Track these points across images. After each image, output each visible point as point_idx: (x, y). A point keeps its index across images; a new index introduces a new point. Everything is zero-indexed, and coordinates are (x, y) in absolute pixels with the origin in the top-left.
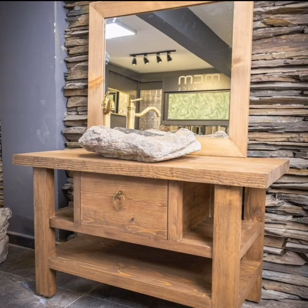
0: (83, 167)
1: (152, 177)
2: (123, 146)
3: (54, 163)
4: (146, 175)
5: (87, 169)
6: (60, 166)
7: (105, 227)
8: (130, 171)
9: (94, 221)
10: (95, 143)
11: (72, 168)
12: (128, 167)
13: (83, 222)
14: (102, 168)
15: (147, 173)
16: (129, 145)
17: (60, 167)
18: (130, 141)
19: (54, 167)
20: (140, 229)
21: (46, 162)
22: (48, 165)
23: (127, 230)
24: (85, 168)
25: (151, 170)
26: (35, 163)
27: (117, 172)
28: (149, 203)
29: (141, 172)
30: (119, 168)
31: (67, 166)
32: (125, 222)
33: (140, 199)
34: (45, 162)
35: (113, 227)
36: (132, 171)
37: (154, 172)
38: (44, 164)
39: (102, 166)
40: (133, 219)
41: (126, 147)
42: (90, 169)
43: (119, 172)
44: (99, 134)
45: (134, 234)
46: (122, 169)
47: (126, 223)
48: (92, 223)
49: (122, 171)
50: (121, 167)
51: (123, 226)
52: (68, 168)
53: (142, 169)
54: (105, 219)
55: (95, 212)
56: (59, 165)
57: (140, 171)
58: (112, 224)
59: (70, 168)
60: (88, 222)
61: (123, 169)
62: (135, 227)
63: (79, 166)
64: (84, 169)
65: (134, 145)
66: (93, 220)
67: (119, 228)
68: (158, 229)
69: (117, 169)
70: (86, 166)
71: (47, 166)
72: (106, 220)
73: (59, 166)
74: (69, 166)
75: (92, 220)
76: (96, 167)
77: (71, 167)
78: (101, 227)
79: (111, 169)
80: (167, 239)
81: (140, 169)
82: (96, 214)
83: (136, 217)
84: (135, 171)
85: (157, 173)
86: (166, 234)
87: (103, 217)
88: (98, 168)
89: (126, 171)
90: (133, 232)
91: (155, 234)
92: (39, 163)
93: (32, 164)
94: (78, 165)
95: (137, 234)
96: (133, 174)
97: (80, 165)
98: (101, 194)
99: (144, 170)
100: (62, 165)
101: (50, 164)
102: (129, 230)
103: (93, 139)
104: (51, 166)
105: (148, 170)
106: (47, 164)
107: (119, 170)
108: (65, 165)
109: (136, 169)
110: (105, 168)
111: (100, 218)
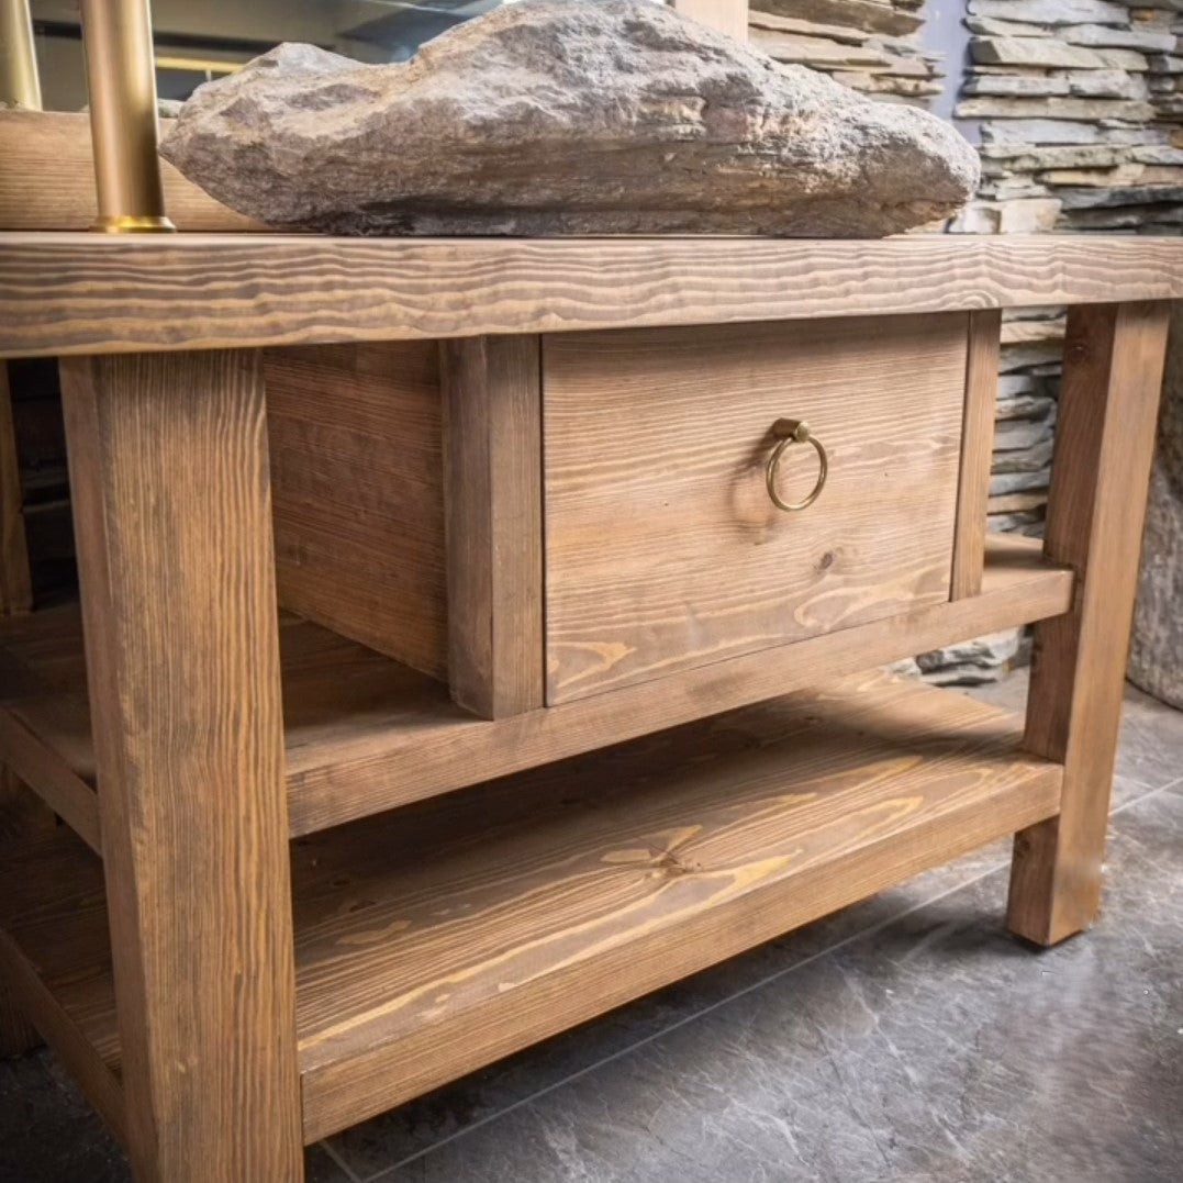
0: (652, 293)
1: (985, 306)
2: (834, 140)
3: (422, 290)
4: (961, 299)
5: (680, 303)
6: (478, 310)
7: (695, 659)
8: (901, 287)
9: (633, 649)
10: (687, 121)
11: (576, 314)
13: (561, 685)
14: (766, 288)
15: (970, 282)
16: (858, 134)
17: (475, 320)
19: (417, 323)
20: (855, 598)
21: (345, 286)
22: (363, 313)
23: (803, 626)
24: (668, 297)
25: (984, 268)
26: (208, 312)
27: (842, 301)
28: (897, 450)
29: (945, 286)
30: (853, 278)
31: (531, 306)
32: (790, 591)
34: (328, 287)
35: (733, 643)
36: (910, 286)
37: (992, 277)
38: (324, 313)
40: (827, 560)
41: (843, 147)
42: (697, 301)
43: (851, 299)
44: (718, 52)
45: (831, 632)
46: (866, 276)
47: (800, 588)
48: (614, 669)
49: (868, 289)
50: (863, 264)
51: (783, 612)
53: (951, 267)
54: (694, 612)
55: (639, 591)
56: (466, 305)
57: (941, 281)
58: (733, 626)
59: (559, 311)
60: (594, 669)
61: (871, 280)
62: (833, 598)
63: (626, 290)
64: (661, 307)
65: (891, 136)
66: (628, 644)
67: (764, 637)
68: (922, 564)
69: (842, 279)
70: (675, 288)
71: (356, 323)
72: (700, 616)
73: (464, 313)
74: (549, 301)
75: (620, 651)
76: (735, 282)
77: (564, 302)
79: (815, 283)
80: (950, 600)
81: (945, 269)
82: (647, 601)
83: (840, 542)
84: (922, 284)
85: (1003, 282)
86: (946, 579)
87: (687, 603)
88: (744, 288)
89: (887, 290)
90: (827, 627)
91: (910, 596)
92: (263, 309)
93: (178, 323)
94: (615, 283)
95: (843, 627)
96: (915, 300)
97: (632, 282)
98: (676, 466)
99: (957, 271)
100: (495, 297)
101: (380, 301)
102: (810, 622)
103: (675, 92)
104: (390, 319)
105: (972, 270)
106: (352, 304)
107: (853, 284)
108: (520, 295)
109: (929, 267)
110: (783, 287)
111: (670, 614)
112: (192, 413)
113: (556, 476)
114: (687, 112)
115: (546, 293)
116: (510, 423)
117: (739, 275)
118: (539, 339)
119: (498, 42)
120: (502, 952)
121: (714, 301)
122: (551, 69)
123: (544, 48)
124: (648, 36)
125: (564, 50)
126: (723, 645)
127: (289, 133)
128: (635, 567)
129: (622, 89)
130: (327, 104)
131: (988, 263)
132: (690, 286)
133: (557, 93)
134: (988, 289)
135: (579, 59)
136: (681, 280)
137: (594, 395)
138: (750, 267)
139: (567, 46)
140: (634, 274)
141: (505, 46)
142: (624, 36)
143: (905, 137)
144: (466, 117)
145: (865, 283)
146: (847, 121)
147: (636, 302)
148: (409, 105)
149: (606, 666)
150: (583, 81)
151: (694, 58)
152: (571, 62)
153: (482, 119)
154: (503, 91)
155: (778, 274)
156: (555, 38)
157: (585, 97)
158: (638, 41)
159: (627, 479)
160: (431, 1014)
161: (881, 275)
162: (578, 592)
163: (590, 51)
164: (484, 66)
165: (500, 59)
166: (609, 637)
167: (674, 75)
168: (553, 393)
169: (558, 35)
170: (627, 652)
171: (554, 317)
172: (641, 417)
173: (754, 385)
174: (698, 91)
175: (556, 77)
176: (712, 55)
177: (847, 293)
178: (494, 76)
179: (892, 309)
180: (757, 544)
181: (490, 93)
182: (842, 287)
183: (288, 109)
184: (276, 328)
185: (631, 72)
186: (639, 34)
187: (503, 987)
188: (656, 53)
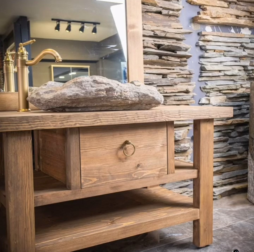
0: (96, 121)
1: (165, 121)
2: (132, 95)
3: (55, 121)
4: (159, 120)
5: (101, 122)
6: (65, 124)
7: (111, 182)
8: (146, 118)
9: (98, 180)
10: (103, 94)
11: (82, 124)
12: (144, 115)
13: (84, 185)
14: (118, 119)
15: (161, 117)
16: (137, 94)
17: (64, 126)
18: (137, 90)
19: (55, 126)
20: (145, 173)
21: (43, 121)
23: (134, 177)
24: (99, 121)
25: (164, 115)
26: (22, 125)
27: (133, 121)
28: (152, 146)
29: (156, 118)
31: (74, 123)
32: (131, 171)
33: (145, 144)
34: (40, 121)
35: (119, 179)
36: (148, 118)
37: (166, 116)
38: (39, 125)
39: (117, 117)
40: (138, 165)
41: (134, 96)
42: (105, 122)
43: (135, 121)
44: (108, 84)
45: (141, 179)
46: (138, 117)
47: (133, 170)
48: (95, 183)
49: (139, 119)
50: (137, 115)
51: (130, 175)
52: (76, 124)
53: (156, 115)
54: (110, 174)
55: (99, 169)
56: (62, 123)
57: (154, 117)
58: (119, 177)
59: (79, 124)
60: (91, 182)
61: (139, 117)
62: (141, 172)
63: (91, 120)
64: (98, 123)
65: (144, 94)
66: (97, 178)
67: (125, 179)
68: (160, 167)
69: (133, 117)
70: (100, 120)
71: (44, 126)
72: (112, 174)
73: (62, 124)
74: (77, 122)
75: (95, 180)
76: (111, 118)
77: (80, 122)
78: (106, 183)
79: (128, 118)
80: (168, 174)
81: (155, 115)
82: (101, 171)
83: (141, 162)
84: (150, 118)
85: (168, 117)
86: (166, 170)
87: (109, 172)
88: (113, 119)
89: (143, 119)
90: (139, 178)
91: (158, 173)
92: (30, 125)
93: (17, 127)
94: (89, 119)
95: (143, 178)
96: (149, 120)
97: (92, 119)
98: (105, 148)
99: (158, 115)
100: (67, 122)
101: (48, 123)
102: (136, 177)
103: (100, 90)
104: (50, 126)
105: (161, 115)
106: (44, 124)
107: (136, 118)
108: (72, 122)
109: (152, 115)
110: (121, 119)
111: (105, 174)
112: (20, 139)
113: (82, 150)
114: (103, 93)
115: (76, 121)
116: (74, 141)
117: (112, 117)
118: (79, 128)
119: (74, 84)
120: (76, 233)
121: (108, 122)
122: (81, 88)
123: (80, 84)
124: (96, 82)
125: (83, 85)
126: (117, 180)
127: (43, 97)
128: (98, 165)
129: (92, 90)
130: (49, 93)
131: (165, 114)
132: (103, 119)
133: (81, 91)
134: (165, 118)
135: (85, 86)
136: (101, 118)
137: (89, 137)
138: (114, 116)
139: (83, 84)
140: (92, 118)
141: (75, 84)
142: (93, 82)
143: (146, 94)
144: (67, 95)
145: (138, 118)
146: (135, 92)
147: (93, 122)
148: (59, 94)
149: (93, 182)
150: (86, 89)
151: (104, 85)
152: (84, 86)
153: (70, 95)
154: (73, 91)
155: (120, 117)
156: (81, 83)
157: (86, 91)
158: (95, 83)
159: (96, 150)
160: (60, 241)
161: (141, 116)
162: (87, 169)
163: (87, 85)
164: (71, 87)
165: (74, 86)
166: (94, 177)
167: (100, 88)
168: (81, 136)
169: (82, 83)
170: (97, 180)
171: (78, 125)
172: (98, 140)
173: (120, 135)
174: (104, 90)
175: (81, 89)
176: (107, 84)
177: (134, 119)
178: (72, 89)
179: (144, 122)
180: (123, 162)
181: (71, 91)
182: (133, 119)
183: (44, 94)
184: (32, 127)
185: (94, 87)
186: (95, 82)
187: (74, 238)
188: (98, 84)
